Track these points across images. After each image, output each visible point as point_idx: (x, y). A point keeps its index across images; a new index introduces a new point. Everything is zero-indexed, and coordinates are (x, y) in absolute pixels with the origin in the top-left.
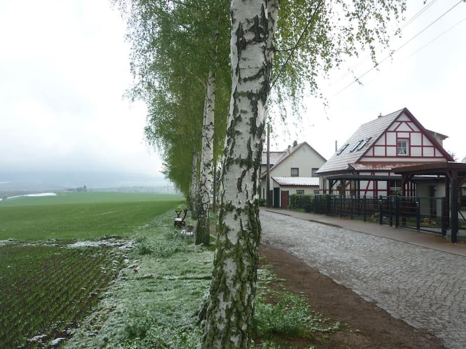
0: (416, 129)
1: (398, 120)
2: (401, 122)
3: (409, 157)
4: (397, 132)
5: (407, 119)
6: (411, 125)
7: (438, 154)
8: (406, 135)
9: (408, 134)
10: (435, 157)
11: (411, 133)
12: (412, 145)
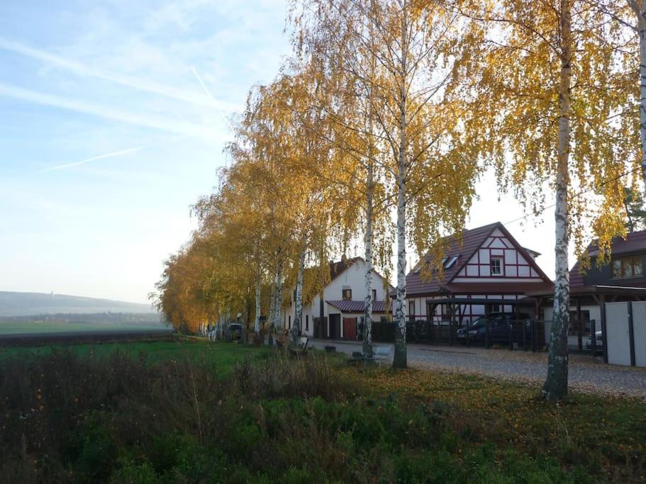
0: (510, 245)
1: (492, 235)
2: (495, 238)
3: (504, 277)
4: (490, 249)
5: (500, 234)
6: (505, 240)
7: (534, 274)
8: (500, 253)
9: (502, 251)
10: (531, 277)
11: (506, 251)
12: (506, 263)
